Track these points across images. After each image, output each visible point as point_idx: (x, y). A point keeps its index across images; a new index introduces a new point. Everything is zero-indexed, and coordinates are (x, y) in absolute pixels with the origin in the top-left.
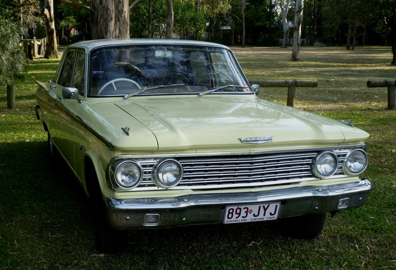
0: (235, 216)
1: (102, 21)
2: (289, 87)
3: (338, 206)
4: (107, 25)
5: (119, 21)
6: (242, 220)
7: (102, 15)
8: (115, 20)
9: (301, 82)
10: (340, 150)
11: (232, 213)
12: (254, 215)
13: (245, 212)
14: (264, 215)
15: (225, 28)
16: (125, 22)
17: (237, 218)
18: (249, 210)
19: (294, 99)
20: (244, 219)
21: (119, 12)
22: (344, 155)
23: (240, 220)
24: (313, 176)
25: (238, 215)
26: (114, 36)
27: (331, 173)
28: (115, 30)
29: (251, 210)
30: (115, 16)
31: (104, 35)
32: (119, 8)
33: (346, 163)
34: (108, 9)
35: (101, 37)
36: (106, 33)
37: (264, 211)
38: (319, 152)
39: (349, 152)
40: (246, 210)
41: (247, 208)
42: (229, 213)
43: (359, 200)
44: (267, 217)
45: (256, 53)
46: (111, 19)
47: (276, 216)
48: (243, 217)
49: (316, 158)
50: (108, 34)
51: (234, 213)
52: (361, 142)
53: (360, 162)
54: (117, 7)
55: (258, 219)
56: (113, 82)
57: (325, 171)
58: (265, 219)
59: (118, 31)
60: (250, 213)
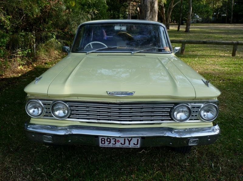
0: (107, 143)
1: (144, 11)
2: (234, 45)
3: (189, 143)
4: (146, 13)
5: (152, 11)
6: (112, 146)
7: (144, 9)
8: (150, 11)
9: (241, 43)
10: (195, 103)
11: (104, 141)
12: (121, 144)
13: (114, 141)
14: (129, 144)
15: (223, 15)
16: (155, 12)
17: (108, 144)
18: (117, 140)
19: (236, 52)
20: (114, 145)
21: (152, 7)
22: (199, 107)
23: (111, 145)
24: (172, 120)
25: (109, 143)
26: (149, 18)
27: (186, 119)
28: (150, 16)
29: (118, 140)
30: (150, 9)
31: (145, 18)
32: (152, 5)
33: (200, 112)
34: (147, 6)
35: (143, 19)
36: (145, 17)
37: (128, 142)
38: (176, 104)
39: (202, 105)
40: (114, 140)
41: (116, 139)
42: (102, 141)
43: (208, 141)
44: (132, 146)
45: (236, 26)
46: (148, 11)
47: (139, 146)
48: (113, 144)
49: (174, 108)
50: (147, 18)
51: (106, 141)
52: (215, 99)
53: (211, 113)
54: (151, 5)
55: (124, 146)
56: (91, 43)
57: (180, 118)
58: (130, 147)
59: (151, 16)
60: (118, 142)
